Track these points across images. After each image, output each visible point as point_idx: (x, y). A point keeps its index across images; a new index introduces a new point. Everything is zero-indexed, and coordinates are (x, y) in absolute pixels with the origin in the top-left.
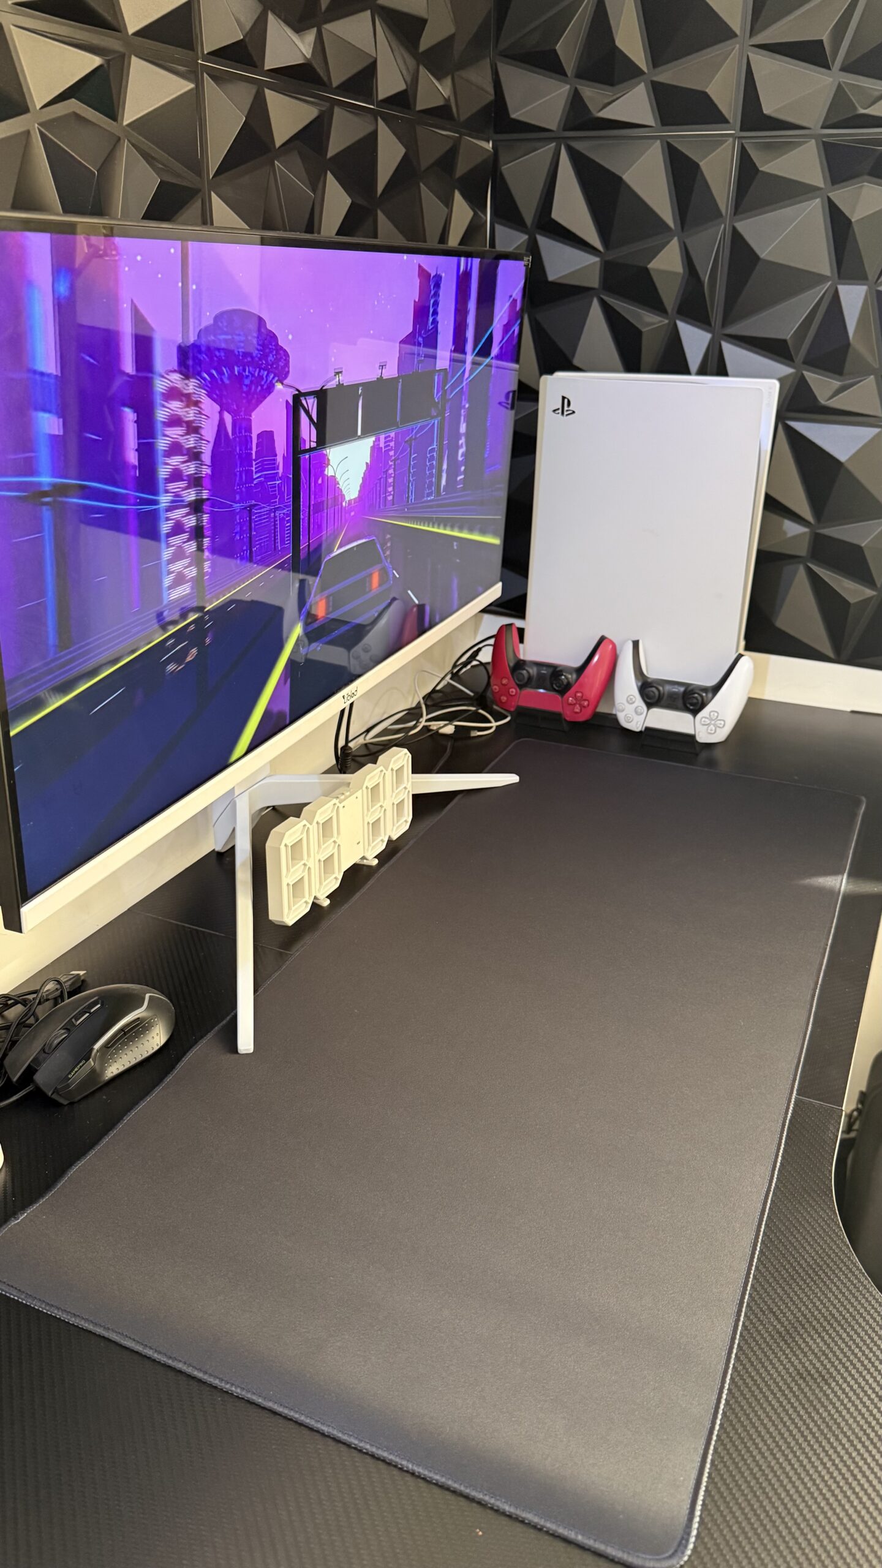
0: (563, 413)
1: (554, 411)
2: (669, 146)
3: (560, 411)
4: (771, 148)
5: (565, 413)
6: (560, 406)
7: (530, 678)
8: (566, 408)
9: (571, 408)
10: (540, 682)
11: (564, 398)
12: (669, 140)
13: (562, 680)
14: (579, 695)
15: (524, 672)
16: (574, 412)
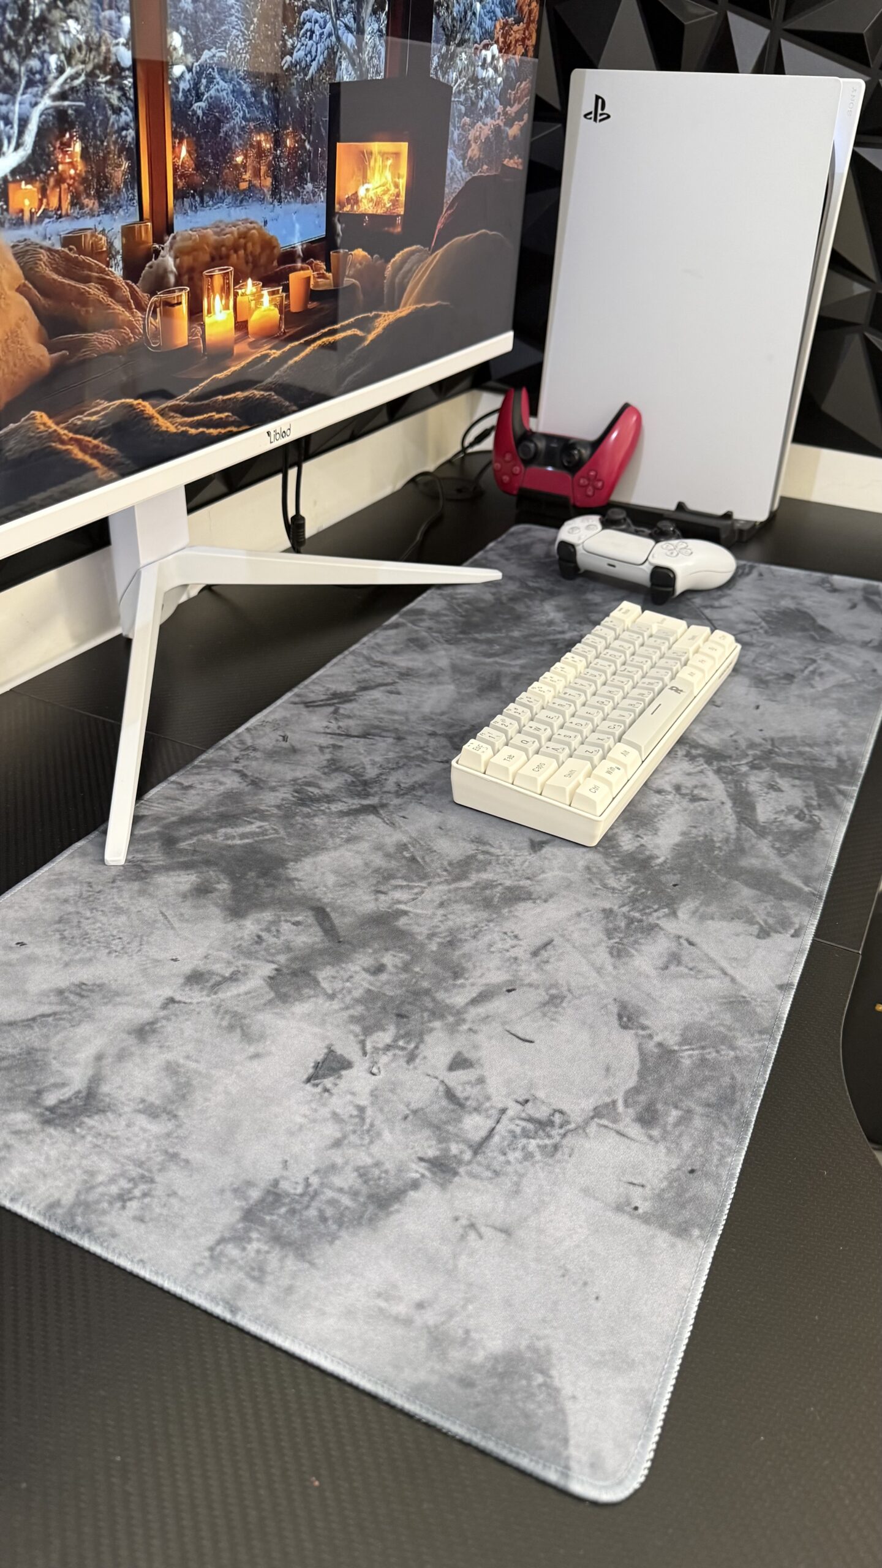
0: (595, 120)
1: (585, 116)
3: (592, 116)
5: (599, 118)
6: (592, 109)
7: (537, 452)
8: (600, 112)
9: (605, 111)
10: (549, 457)
11: (597, 98)
13: (573, 455)
14: (592, 473)
15: (532, 445)
16: (609, 116)
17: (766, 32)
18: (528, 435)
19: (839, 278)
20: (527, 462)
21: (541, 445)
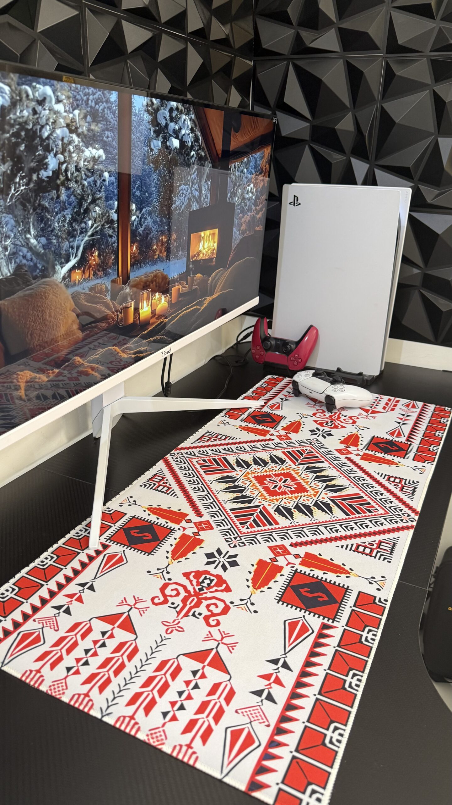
0: (294, 205)
1: (290, 203)
2: (348, 62)
3: (293, 203)
4: (402, 63)
5: (296, 205)
6: (293, 201)
7: (271, 345)
8: (296, 202)
9: (298, 202)
10: (277, 348)
11: (295, 196)
12: (347, 59)
13: (288, 347)
14: (296, 355)
15: (269, 343)
16: (300, 204)
17: (367, 166)
18: (267, 338)
19: (407, 267)
20: (267, 350)
21: (273, 342)
